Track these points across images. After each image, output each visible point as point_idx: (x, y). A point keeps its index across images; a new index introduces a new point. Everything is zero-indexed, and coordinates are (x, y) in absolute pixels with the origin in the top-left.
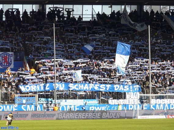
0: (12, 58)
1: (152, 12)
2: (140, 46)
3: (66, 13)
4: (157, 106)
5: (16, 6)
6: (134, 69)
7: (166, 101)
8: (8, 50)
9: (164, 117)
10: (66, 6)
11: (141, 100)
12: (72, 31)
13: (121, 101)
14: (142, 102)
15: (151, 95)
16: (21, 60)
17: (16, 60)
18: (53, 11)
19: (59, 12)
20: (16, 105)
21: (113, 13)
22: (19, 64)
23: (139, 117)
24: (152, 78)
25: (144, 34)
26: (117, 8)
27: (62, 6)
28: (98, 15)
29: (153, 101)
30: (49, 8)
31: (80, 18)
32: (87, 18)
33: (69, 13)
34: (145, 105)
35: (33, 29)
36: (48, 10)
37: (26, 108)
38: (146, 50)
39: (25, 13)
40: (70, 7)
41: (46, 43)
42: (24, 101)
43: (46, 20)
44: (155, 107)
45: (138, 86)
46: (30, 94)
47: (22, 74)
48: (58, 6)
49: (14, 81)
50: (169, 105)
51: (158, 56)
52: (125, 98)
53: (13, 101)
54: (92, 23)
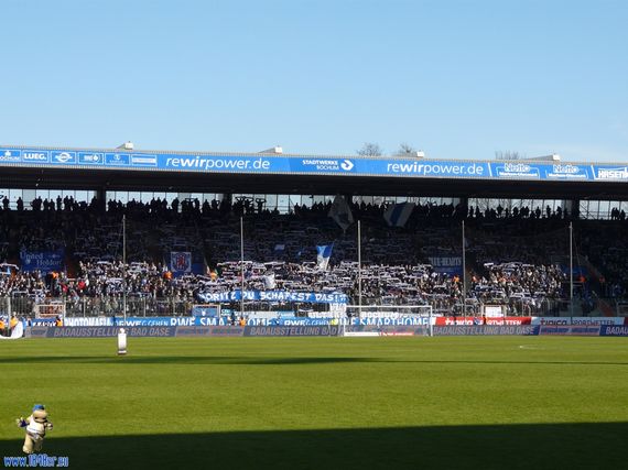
0: (189, 260)
1: (363, 203)
2: (348, 245)
3: (256, 204)
4: (369, 320)
5: (194, 196)
6: (340, 275)
7: (380, 315)
8: (183, 249)
9: (376, 334)
10: (256, 196)
11: (349, 312)
12: (264, 227)
13: (324, 314)
14: (350, 316)
15: (360, 306)
16: (201, 262)
17: (193, 262)
19: (248, 202)
20: (193, 319)
21: (315, 206)
22: (199, 269)
23: (346, 334)
24: (363, 285)
25: (352, 231)
26: (319, 199)
27: (251, 196)
28: (296, 207)
29: (363, 315)
30: (235, 198)
31: (276, 211)
32: (283, 211)
33: (260, 204)
34: (353, 318)
35: (216, 224)
36: (234, 201)
37: (205, 321)
38: (355, 251)
39: (206, 203)
40: (262, 196)
41: (231, 241)
42: (204, 313)
43: (232, 214)
44: (365, 321)
45: (345, 295)
46: (211, 304)
47: (202, 279)
48: (247, 195)
49: (192, 288)
50: (383, 319)
51: (370, 258)
52: (328, 309)
53: (190, 314)
54: (289, 217)
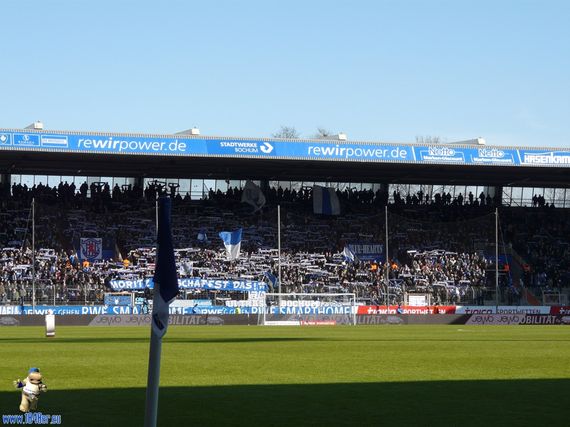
0: (100, 246)
1: (280, 189)
3: (169, 189)
4: (288, 309)
5: (104, 179)
6: (257, 262)
7: (301, 303)
8: (94, 235)
9: (297, 323)
10: (170, 181)
11: (268, 301)
13: (242, 303)
14: (269, 305)
15: (280, 294)
16: (112, 248)
17: (104, 248)
18: (152, 187)
19: (160, 187)
20: (106, 307)
21: (230, 190)
22: (109, 254)
23: (266, 323)
26: (235, 184)
27: (164, 180)
28: (211, 192)
29: (283, 303)
30: (147, 182)
31: (188, 197)
32: (196, 196)
33: (173, 189)
34: (272, 307)
35: (127, 209)
36: (146, 185)
37: (119, 310)
39: (116, 188)
40: (175, 181)
41: (144, 227)
42: (117, 302)
44: (285, 310)
45: (263, 283)
46: (124, 292)
48: (159, 180)
49: (103, 276)
50: (303, 308)
51: (292, 248)
52: (247, 298)
53: (102, 302)
54: (203, 203)
